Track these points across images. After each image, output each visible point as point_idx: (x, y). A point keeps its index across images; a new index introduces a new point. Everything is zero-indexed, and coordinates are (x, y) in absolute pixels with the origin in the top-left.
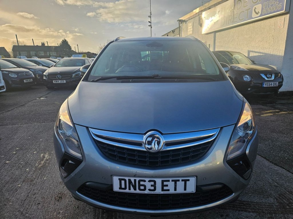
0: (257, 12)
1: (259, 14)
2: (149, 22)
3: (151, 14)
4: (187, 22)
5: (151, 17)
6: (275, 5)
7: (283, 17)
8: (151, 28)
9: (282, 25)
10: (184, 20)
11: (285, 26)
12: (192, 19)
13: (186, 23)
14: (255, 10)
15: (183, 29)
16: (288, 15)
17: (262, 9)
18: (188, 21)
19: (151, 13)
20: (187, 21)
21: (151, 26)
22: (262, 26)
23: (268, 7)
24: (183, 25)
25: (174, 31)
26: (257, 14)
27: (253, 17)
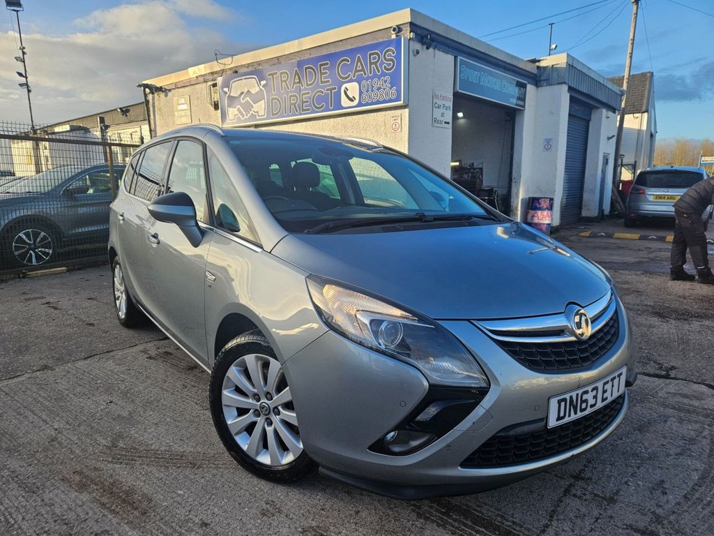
0: (351, 97)
1: (356, 102)
2: (20, 74)
3: (24, 53)
4: (170, 94)
5: (24, 62)
6: (384, 89)
7: (398, 112)
8: (29, 91)
9: (397, 126)
10: (161, 87)
11: (403, 130)
12: (187, 89)
13: (166, 96)
14: (346, 93)
15: (160, 109)
16: (407, 111)
17: (361, 93)
18: (173, 91)
19: (24, 50)
20: (170, 90)
21: (28, 86)
22: (361, 126)
23: (372, 91)
24: (159, 100)
25: (127, 111)
26: (351, 100)
27: (344, 104)
